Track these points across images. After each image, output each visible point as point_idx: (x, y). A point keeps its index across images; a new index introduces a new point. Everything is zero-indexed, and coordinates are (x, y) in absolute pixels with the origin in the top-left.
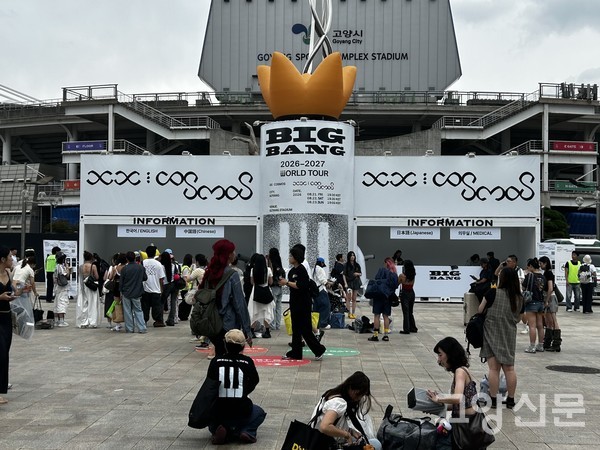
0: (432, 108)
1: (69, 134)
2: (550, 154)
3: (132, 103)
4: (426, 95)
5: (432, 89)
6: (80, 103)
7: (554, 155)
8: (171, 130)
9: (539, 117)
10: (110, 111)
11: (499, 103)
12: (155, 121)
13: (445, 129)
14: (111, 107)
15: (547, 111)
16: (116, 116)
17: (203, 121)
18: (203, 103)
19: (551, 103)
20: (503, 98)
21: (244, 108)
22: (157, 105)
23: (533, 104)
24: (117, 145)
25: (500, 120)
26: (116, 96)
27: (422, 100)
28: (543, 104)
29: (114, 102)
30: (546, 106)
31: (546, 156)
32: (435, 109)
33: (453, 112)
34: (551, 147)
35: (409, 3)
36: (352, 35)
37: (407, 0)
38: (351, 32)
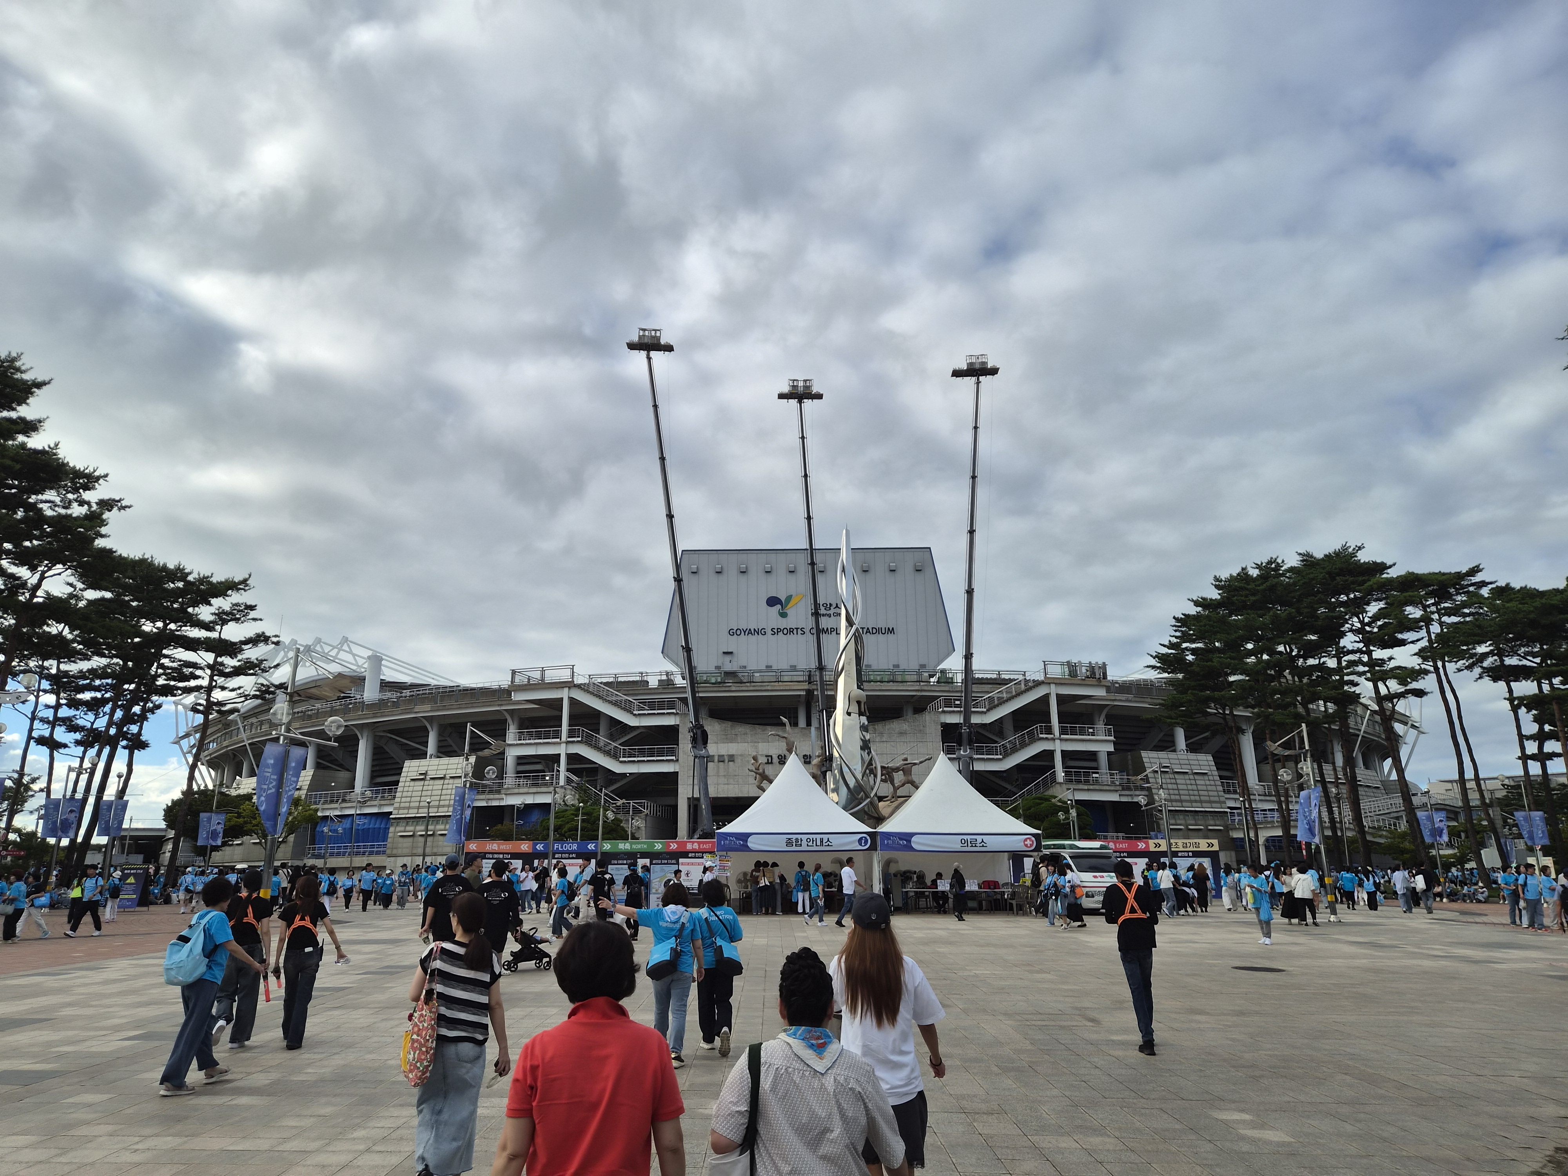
0: (926, 688)
1: (510, 720)
2: (1061, 740)
3: (589, 684)
4: (919, 673)
5: (923, 666)
6: (529, 686)
7: (1067, 740)
8: (635, 715)
9: (1046, 698)
10: (564, 694)
11: (999, 682)
12: (616, 704)
13: (943, 712)
14: (566, 690)
15: (1054, 690)
16: (572, 700)
17: (671, 705)
18: (667, 684)
19: (1059, 682)
20: (1003, 676)
21: (715, 689)
22: (617, 685)
23: (1038, 684)
24: (571, 734)
25: (1002, 702)
26: (573, 678)
27: (915, 678)
28: (1050, 683)
29: (570, 685)
30: (1053, 686)
31: (1058, 742)
32: (929, 688)
33: (949, 691)
34: (1063, 731)
35: (893, 572)
36: (832, 608)
37: (891, 571)
38: (831, 605)
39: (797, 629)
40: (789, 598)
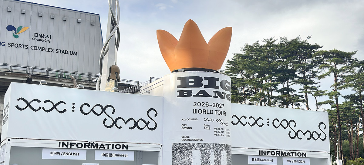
4: (89, 76)
11: (127, 85)
35: (79, 24)
36: (44, 37)
37: (78, 23)
38: (44, 35)
39: (23, 45)
40: (20, 28)
